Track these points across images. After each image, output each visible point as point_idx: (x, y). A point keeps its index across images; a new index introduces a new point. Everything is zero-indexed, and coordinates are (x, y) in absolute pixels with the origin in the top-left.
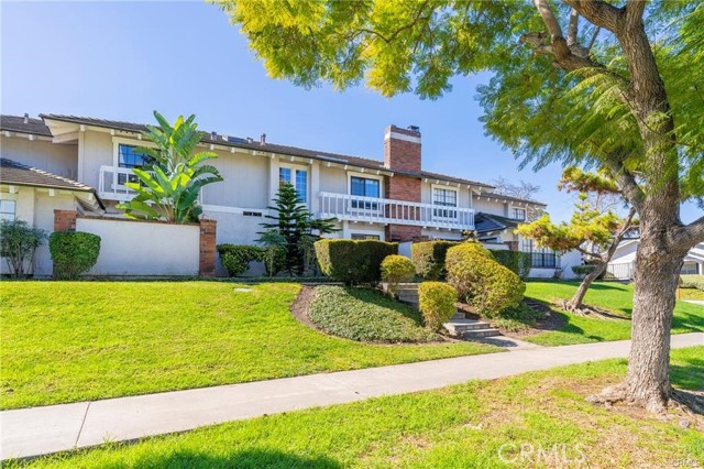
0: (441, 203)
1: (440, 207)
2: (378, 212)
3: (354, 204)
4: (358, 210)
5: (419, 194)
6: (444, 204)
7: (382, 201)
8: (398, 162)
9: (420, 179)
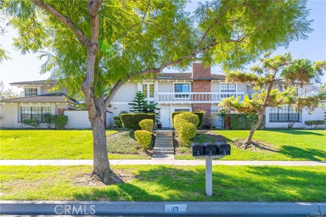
0: (225, 91)
1: (225, 93)
2: (189, 98)
3: (176, 96)
4: (178, 98)
5: (210, 88)
6: (228, 91)
7: (190, 93)
8: (197, 74)
9: (210, 81)
